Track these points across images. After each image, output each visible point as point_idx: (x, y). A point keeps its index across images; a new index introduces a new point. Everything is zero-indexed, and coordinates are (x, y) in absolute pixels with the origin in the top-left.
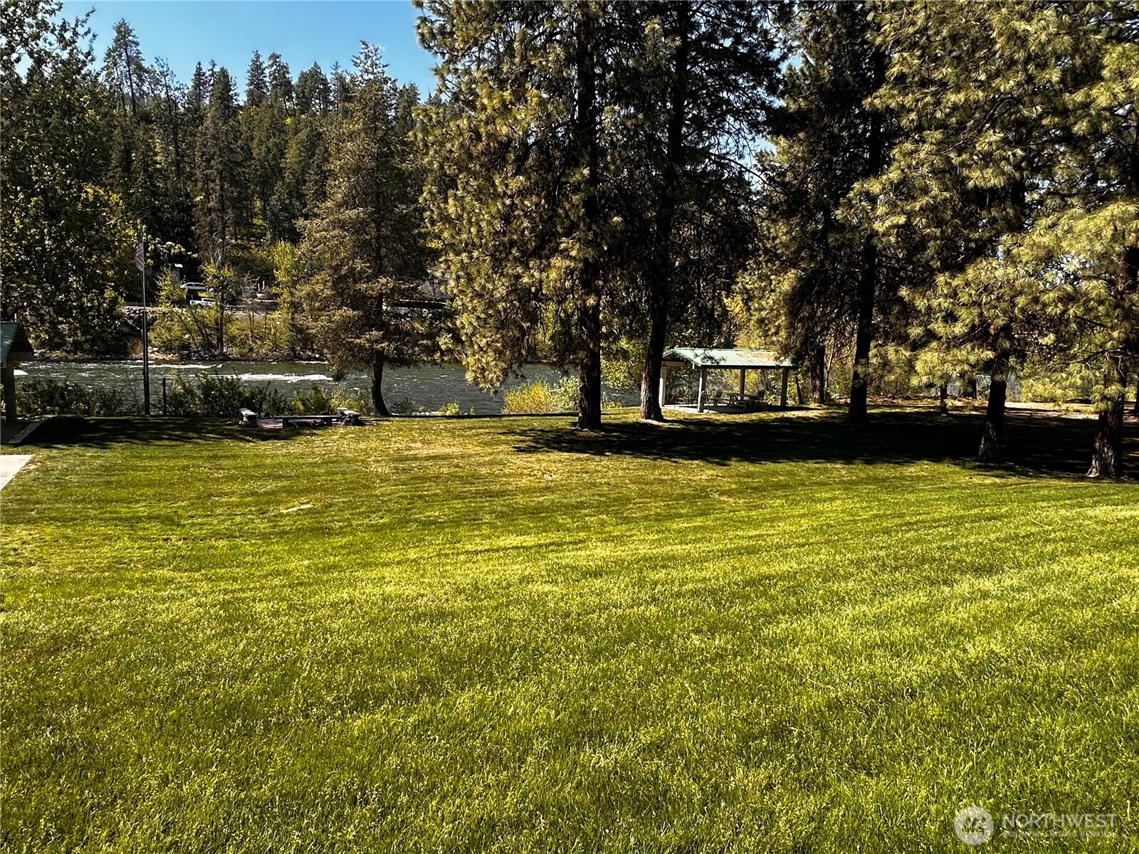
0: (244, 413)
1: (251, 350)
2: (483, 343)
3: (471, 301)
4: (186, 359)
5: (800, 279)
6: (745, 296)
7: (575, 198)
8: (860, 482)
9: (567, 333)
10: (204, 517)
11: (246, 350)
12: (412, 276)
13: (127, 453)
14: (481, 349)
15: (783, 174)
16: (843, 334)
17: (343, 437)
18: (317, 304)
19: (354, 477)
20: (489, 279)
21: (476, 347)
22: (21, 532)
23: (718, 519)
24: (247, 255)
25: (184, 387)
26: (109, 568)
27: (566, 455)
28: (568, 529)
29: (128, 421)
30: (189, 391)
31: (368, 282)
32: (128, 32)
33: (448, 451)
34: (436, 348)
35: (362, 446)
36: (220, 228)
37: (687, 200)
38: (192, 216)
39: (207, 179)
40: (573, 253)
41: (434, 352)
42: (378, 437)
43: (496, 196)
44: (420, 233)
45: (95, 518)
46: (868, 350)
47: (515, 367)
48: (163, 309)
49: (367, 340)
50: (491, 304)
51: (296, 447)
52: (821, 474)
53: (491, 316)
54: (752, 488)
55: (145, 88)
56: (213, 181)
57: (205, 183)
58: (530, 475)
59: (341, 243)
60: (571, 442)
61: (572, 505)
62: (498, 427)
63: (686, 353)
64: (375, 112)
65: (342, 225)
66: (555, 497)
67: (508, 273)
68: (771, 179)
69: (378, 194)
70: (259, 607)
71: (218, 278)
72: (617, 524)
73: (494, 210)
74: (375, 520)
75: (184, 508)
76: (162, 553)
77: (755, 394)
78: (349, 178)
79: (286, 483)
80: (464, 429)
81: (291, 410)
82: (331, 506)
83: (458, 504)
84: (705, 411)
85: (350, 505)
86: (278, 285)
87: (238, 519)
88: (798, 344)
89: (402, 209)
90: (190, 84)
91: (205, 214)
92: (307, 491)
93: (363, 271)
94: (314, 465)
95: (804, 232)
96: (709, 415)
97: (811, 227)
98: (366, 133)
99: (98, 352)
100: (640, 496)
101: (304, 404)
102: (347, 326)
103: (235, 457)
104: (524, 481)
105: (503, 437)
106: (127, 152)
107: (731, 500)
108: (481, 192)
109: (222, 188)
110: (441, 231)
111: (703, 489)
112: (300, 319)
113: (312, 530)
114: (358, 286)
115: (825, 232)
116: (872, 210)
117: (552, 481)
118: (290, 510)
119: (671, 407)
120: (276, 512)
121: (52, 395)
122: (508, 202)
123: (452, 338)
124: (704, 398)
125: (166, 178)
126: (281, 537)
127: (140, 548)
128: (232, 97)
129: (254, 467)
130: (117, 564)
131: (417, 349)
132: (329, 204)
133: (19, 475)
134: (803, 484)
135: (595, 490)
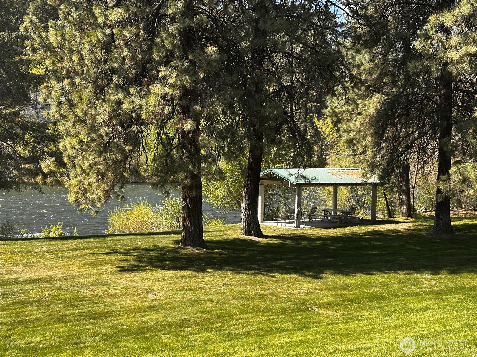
2: (85, 166)
3: (74, 126)
5: (384, 103)
6: (335, 119)
7: (172, 29)
8: (450, 291)
9: (168, 155)
14: (83, 171)
15: (365, 8)
16: (426, 153)
20: (91, 104)
21: (78, 169)
23: (317, 332)
27: (170, 273)
28: (172, 349)
33: (50, 273)
34: (38, 171)
37: (278, 31)
40: (172, 81)
41: (37, 175)
43: (97, 26)
44: (22, 60)
46: (449, 168)
47: (117, 188)
50: (93, 129)
52: (412, 284)
53: (93, 140)
54: (349, 300)
58: (134, 295)
60: (174, 259)
61: (176, 324)
62: (103, 247)
63: (282, 172)
66: (158, 316)
67: (109, 100)
68: (354, 13)
72: (221, 341)
73: (94, 39)
77: (347, 208)
80: (67, 250)
83: (60, 329)
84: (302, 226)
88: (385, 163)
95: (386, 60)
96: (306, 230)
97: (391, 56)
100: (243, 312)
104: (128, 301)
105: (107, 257)
107: (329, 312)
108: (82, 22)
110: (44, 59)
111: (303, 302)
115: (405, 60)
116: (447, 40)
117: (156, 300)
119: (269, 224)
122: (108, 31)
123: (55, 161)
124: (300, 214)
134: (396, 295)
135: (199, 308)
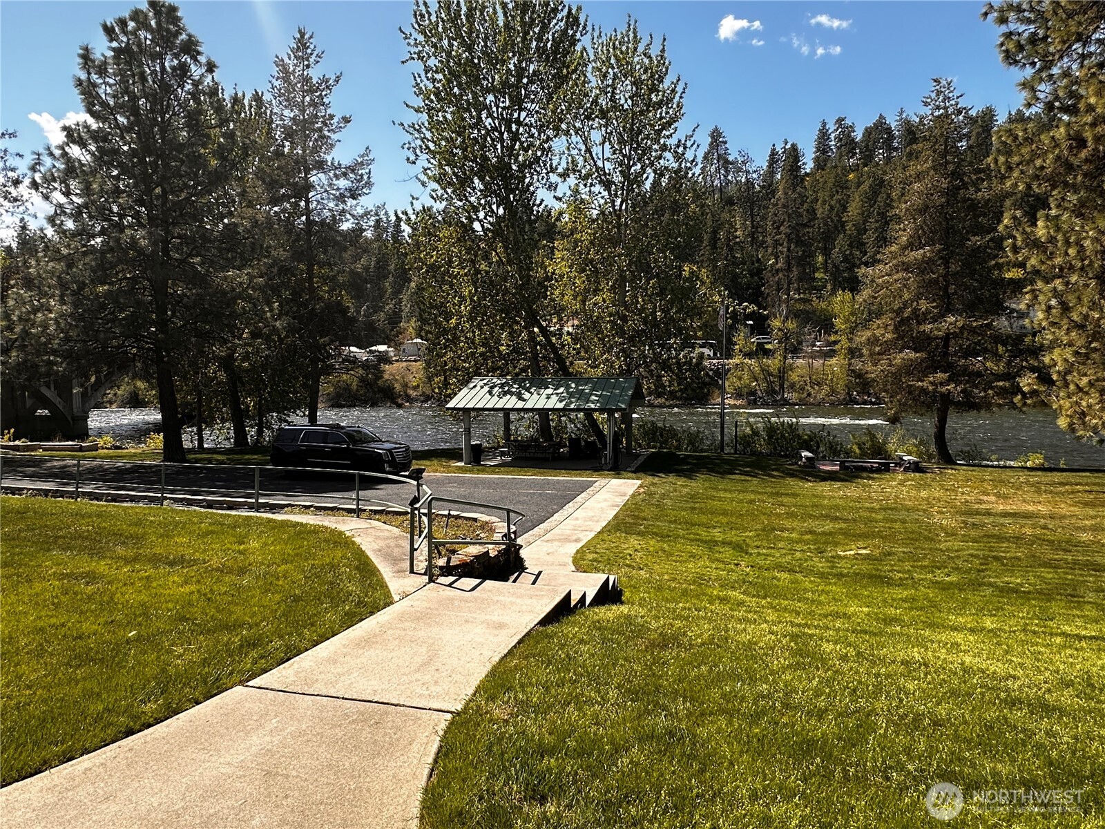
0: (803, 454)
1: (809, 395)
4: (753, 404)
10: (768, 548)
11: (805, 395)
12: (987, 312)
13: (707, 484)
17: (902, 483)
18: (877, 349)
19: (915, 527)
22: (634, 541)
24: (808, 307)
25: (752, 429)
26: (694, 582)
29: (707, 457)
30: (755, 433)
31: (933, 323)
32: (720, 135)
35: (924, 494)
36: (785, 286)
38: (763, 278)
39: (777, 243)
42: (942, 486)
45: (683, 537)
48: (736, 361)
49: (930, 383)
51: (852, 490)
55: (730, 178)
56: (781, 245)
57: (775, 247)
59: (905, 286)
64: (946, 147)
65: (906, 267)
69: (947, 231)
70: (827, 647)
71: (782, 330)
74: (940, 576)
75: (750, 538)
76: (734, 577)
78: (915, 219)
79: (843, 525)
81: (847, 453)
82: (890, 554)
85: (912, 557)
86: (836, 333)
87: (798, 555)
89: (976, 240)
90: (765, 165)
91: (773, 275)
92: (863, 536)
93: (928, 312)
94: (872, 510)
98: (935, 170)
99: (686, 399)
101: (860, 448)
102: (909, 369)
103: (795, 495)
106: (715, 232)
109: (789, 250)
112: (858, 365)
113: (871, 577)
114: (922, 328)
118: (848, 553)
120: (833, 553)
121: (654, 433)
125: (742, 248)
126: (839, 579)
127: (716, 569)
128: (800, 167)
129: (812, 506)
130: (700, 580)
131: (990, 392)
132: (894, 248)
133: (633, 496)
